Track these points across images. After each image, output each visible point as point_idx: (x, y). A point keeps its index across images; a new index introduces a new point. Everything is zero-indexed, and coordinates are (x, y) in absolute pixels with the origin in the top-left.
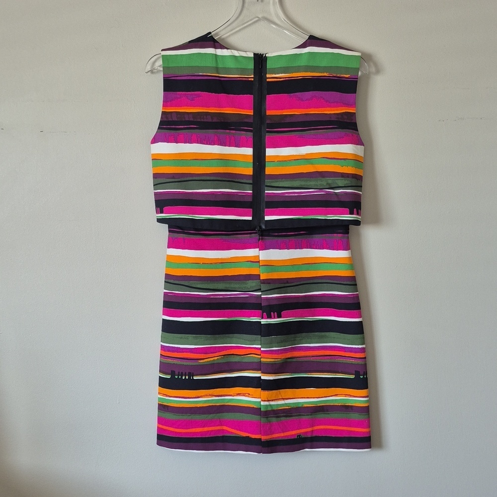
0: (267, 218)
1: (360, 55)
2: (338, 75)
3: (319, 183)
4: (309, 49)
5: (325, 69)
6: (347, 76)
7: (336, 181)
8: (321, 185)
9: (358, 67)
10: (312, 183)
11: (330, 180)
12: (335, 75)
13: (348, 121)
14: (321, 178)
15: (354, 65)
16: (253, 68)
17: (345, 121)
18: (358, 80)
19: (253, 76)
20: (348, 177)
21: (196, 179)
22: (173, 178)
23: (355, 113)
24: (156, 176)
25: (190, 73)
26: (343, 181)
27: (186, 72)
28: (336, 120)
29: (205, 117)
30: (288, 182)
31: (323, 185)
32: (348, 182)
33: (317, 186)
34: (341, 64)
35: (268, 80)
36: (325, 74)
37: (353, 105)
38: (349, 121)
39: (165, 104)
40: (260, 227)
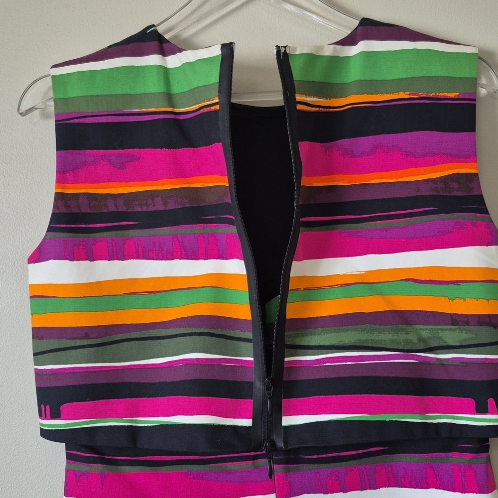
0: (288, 421)
1: (477, 52)
2: (432, 95)
3: (402, 337)
4: (363, 46)
5: (399, 84)
6: (452, 95)
7: (441, 334)
8: (407, 342)
9: (474, 76)
10: (385, 336)
11: (425, 331)
12: (424, 95)
13: (460, 194)
14: (404, 326)
15: (465, 72)
16: (218, 81)
17: (455, 193)
18: (477, 103)
19: (217, 100)
20: (467, 323)
21: (138, 336)
22: (86, 337)
23: (477, 174)
24: (38, 333)
25: (114, 109)
26: (457, 331)
27: (103, 108)
28: (431, 193)
29: (149, 201)
30: (329, 335)
31: (411, 342)
32: (469, 336)
33: (398, 344)
34: (437, 70)
35: (299, 107)
36: (402, 95)
37: (471, 156)
38: (465, 194)
39: (62, 177)
40: (273, 444)
